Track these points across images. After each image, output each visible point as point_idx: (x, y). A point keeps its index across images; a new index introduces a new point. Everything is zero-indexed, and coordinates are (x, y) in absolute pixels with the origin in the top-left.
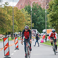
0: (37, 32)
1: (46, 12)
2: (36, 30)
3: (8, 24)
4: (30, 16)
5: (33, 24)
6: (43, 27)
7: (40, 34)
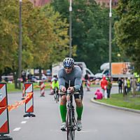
0: (85, 69)
1: (110, 16)
2: (83, 63)
4: (68, 25)
5: (75, 47)
6: (102, 58)
7: (92, 75)
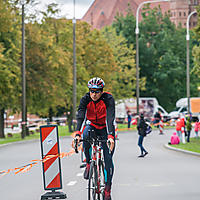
0: (157, 106)
1: (188, 38)
2: (154, 99)
3: (58, 80)
4: (134, 52)
5: (144, 79)
6: (178, 91)
7: (166, 114)
